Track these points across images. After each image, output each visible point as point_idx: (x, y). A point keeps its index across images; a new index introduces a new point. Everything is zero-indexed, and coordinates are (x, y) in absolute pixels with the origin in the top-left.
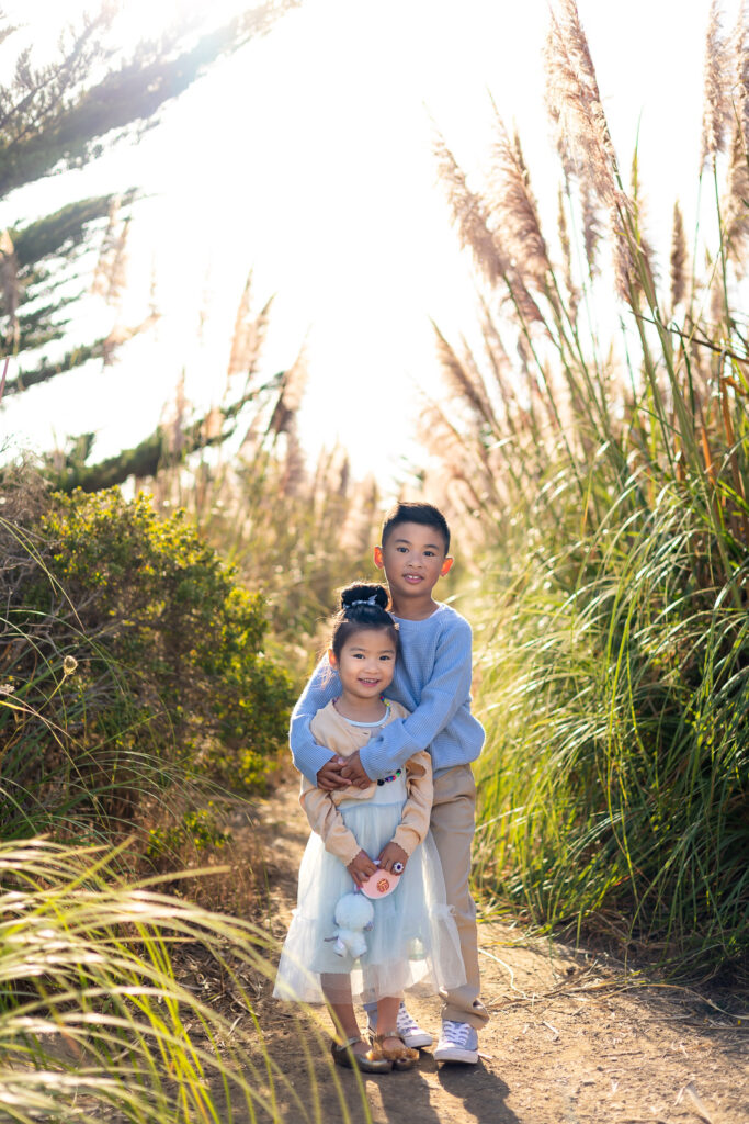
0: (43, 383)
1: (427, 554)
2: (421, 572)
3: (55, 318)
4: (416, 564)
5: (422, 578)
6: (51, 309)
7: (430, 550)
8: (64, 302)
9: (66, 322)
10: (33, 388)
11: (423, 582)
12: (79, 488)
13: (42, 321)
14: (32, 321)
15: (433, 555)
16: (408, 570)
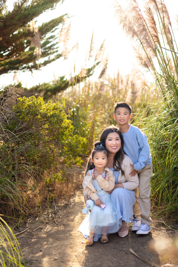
0: (50, 64)
1: (125, 114)
2: (124, 119)
3: (55, 47)
4: (122, 117)
5: (124, 120)
6: (54, 45)
7: (125, 113)
8: (57, 43)
9: (58, 47)
10: (47, 65)
11: (125, 121)
12: (24, 97)
13: (52, 48)
14: (50, 48)
15: (126, 114)
16: (120, 119)
